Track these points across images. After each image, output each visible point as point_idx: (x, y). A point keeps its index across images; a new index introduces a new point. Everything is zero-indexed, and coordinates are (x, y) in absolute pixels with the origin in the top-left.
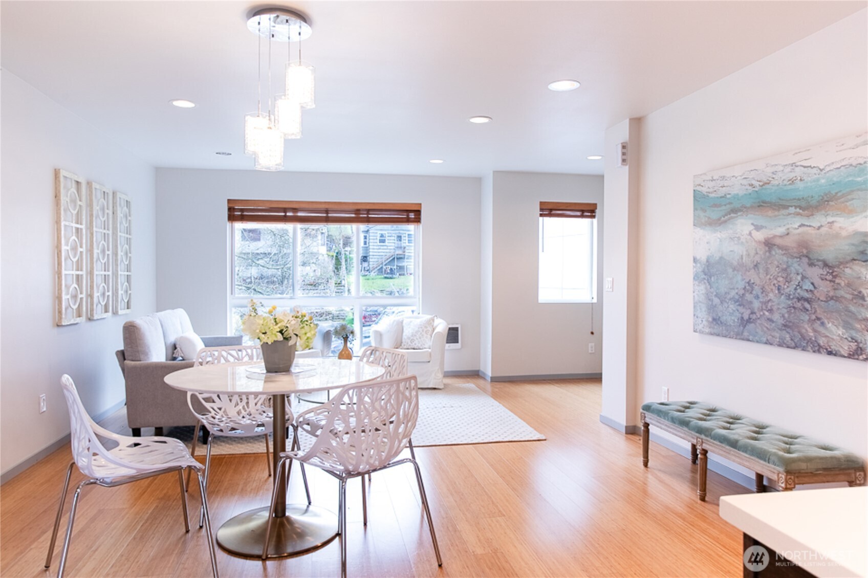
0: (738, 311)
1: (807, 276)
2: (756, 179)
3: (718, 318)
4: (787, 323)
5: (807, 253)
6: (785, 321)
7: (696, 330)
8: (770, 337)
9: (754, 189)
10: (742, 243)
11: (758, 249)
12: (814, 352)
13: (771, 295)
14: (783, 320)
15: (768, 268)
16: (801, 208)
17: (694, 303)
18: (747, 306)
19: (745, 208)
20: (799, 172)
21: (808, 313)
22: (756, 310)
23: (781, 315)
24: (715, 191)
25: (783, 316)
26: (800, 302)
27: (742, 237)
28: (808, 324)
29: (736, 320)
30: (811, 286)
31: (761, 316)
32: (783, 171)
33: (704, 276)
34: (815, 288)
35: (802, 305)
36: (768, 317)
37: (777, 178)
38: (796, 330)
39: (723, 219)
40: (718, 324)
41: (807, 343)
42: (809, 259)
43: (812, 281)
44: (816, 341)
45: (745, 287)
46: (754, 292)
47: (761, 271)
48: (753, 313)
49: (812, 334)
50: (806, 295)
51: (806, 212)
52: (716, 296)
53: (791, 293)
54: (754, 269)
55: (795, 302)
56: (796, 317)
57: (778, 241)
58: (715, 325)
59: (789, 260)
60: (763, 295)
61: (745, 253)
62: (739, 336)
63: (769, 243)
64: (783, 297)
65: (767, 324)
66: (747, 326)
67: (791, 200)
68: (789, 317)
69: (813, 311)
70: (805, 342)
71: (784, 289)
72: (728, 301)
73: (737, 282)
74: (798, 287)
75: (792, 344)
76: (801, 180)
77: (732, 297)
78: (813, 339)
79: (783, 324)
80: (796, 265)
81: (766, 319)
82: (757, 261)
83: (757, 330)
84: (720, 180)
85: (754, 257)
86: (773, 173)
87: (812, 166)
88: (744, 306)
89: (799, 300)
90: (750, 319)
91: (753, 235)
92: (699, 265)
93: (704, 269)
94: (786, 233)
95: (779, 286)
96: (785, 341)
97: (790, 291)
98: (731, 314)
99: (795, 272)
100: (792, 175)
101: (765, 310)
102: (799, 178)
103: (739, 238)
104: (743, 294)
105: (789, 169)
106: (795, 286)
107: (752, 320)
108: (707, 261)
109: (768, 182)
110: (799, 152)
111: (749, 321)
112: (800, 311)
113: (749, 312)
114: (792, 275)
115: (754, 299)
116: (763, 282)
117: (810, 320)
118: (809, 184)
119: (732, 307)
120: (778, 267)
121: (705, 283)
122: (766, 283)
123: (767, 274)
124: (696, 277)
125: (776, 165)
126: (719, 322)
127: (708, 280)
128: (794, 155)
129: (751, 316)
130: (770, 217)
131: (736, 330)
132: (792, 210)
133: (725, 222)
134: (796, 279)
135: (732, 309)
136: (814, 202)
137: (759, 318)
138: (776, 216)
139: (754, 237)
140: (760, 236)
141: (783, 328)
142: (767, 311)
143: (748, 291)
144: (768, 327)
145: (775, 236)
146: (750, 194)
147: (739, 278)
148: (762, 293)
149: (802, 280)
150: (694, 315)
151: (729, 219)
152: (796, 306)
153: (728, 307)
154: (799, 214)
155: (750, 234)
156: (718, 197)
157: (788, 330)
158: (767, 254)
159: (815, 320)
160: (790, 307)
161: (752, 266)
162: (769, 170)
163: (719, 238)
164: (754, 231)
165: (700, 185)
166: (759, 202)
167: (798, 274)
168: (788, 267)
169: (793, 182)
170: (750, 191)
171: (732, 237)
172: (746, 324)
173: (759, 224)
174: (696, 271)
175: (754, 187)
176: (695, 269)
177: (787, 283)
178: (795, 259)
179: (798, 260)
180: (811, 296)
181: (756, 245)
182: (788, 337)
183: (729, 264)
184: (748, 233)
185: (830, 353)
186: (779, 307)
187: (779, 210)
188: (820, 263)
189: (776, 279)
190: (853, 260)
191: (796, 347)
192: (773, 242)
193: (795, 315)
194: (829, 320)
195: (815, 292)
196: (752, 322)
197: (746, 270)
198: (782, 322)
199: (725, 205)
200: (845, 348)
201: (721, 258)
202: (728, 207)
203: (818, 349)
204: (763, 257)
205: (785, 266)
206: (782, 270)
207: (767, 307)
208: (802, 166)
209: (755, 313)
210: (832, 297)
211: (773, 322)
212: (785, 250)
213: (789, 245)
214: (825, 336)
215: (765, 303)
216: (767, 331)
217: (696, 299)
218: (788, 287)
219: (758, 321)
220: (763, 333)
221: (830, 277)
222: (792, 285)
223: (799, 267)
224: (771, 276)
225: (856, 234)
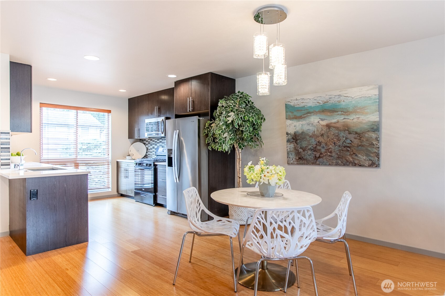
0: (313, 153)
1: (348, 138)
2: (321, 100)
3: (302, 157)
4: (339, 156)
6: (338, 156)
7: (289, 163)
8: (331, 163)
9: (320, 104)
10: (314, 126)
11: (323, 128)
12: (353, 166)
13: (331, 146)
15: (328, 135)
16: (344, 112)
17: (288, 152)
18: (318, 151)
19: (316, 112)
20: (342, 98)
21: (349, 152)
22: (323, 153)
23: (336, 154)
24: (298, 104)
25: (337, 154)
26: (345, 148)
27: (314, 124)
28: (349, 156)
29: (312, 158)
30: (350, 141)
31: (325, 155)
32: (334, 97)
33: (293, 140)
34: (352, 142)
35: (346, 149)
37: (331, 100)
38: (344, 159)
39: (303, 116)
40: (302, 160)
41: (349, 163)
42: (349, 131)
43: (350, 140)
44: (354, 162)
45: (317, 144)
46: (322, 145)
47: (325, 137)
48: (321, 154)
49: (351, 160)
50: (348, 145)
51: (346, 114)
52: (300, 148)
53: (341, 145)
54: (321, 136)
55: (343, 148)
57: (333, 125)
58: (300, 160)
59: (339, 132)
61: (316, 130)
62: (314, 164)
63: (328, 126)
64: (336, 146)
65: (329, 158)
67: (339, 109)
68: (340, 154)
69: (352, 151)
71: (337, 143)
72: (307, 150)
73: (312, 142)
74: (344, 142)
75: (342, 164)
76: (343, 101)
77: (309, 148)
78: (352, 161)
79: (337, 157)
80: (342, 134)
81: (328, 156)
82: (323, 133)
83: (324, 161)
84: (301, 100)
85: (321, 131)
86: (330, 98)
87: (349, 96)
88: (316, 151)
89: (344, 147)
90: (320, 156)
91: (320, 123)
92: (289, 136)
93: (293, 137)
94: (337, 121)
95: (334, 142)
96: (339, 164)
97: (340, 144)
98: (309, 155)
99: (342, 136)
100: (339, 100)
101: (328, 152)
102: (342, 101)
104: (316, 147)
105: (338, 97)
106: (342, 142)
108: (295, 134)
109: (327, 102)
110: (342, 91)
111: (319, 157)
112: (345, 151)
113: (319, 154)
114: (341, 138)
115: (321, 148)
116: (326, 141)
117: (350, 155)
118: (347, 103)
119: (310, 152)
120: (334, 135)
121: (294, 143)
122: (328, 141)
123: (328, 138)
124: (288, 141)
125: (331, 95)
126: (303, 159)
127: (295, 142)
128: (340, 92)
129: (320, 155)
130: (329, 115)
131: (312, 162)
132: (339, 113)
133: (304, 117)
134: (343, 139)
135: (310, 153)
136: (350, 110)
137: (325, 156)
138: (332, 115)
140: (324, 123)
141: (337, 158)
142: (329, 153)
143: (318, 145)
144: (330, 159)
145: (331, 123)
146: (318, 106)
147: (313, 140)
148: (326, 146)
149: (346, 139)
150: (288, 157)
151: (307, 116)
152: (343, 150)
153: (307, 152)
154: (343, 114)
155: (318, 122)
156: (300, 107)
157: (340, 159)
158: (328, 130)
159: (353, 154)
160: (340, 150)
161: (320, 135)
162: (327, 97)
163: (301, 124)
164: (321, 121)
165: (289, 102)
166: (323, 110)
167: (344, 137)
168: (339, 135)
169: (339, 102)
170: (318, 105)
171: (309, 124)
172: (318, 158)
173: (323, 118)
174: (288, 138)
175: (320, 103)
176: (287, 138)
177: (338, 141)
178: (342, 132)
179: (344, 132)
180: (350, 145)
181: (322, 127)
182: (340, 162)
183: (308, 135)
184: (317, 122)
185: (361, 166)
186: (335, 150)
187: (333, 113)
188: (354, 133)
189: (333, 140)
190: (369, 131)
191: (344, 165)
192: (330, 125)
193: (343, 153)
194: (359, 154)
195: (352, 144)
196: (321, 158)
197: (317, 137)
198: (337, 156)
199: (304, 110)
200: (367, 163)
201: (303, 132)
202: (306, 111)
203: (354, 165)
204: (326, 131)
205: (337, 134)
206: (336, 136)
207: (328, 151)
208: (344, 96)
209: (323, 154)
210: (360, 146)
211: (332, 156)
212: (337, 128)
213: (339, 126)
214: (358, 160)
215: (328, 149)
216: (329, 160)
217: (289, 150)
218: (339, 142)
219: (325, 157)
220: (327, 162)
221: (359, 138)
222: (341, 142)
223: (344, 135)
224: (330, 138)
225: (369, 121)
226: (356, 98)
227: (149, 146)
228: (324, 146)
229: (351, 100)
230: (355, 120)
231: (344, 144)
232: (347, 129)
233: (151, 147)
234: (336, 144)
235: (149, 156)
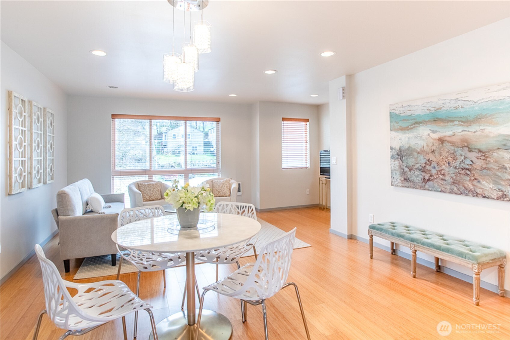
0: (421, 175)
1: (468, 157)
2: (432, 107)
3: (407, 178)
4: (455, 181)
5: (467, 145)
6: (453, 180)
7: (393, 184)
8: (444, 189)
9: (431, 112)
10: (423, 140)
11: (434, 143)
12: (474, 196)
13: (444, 167)
14: (452, 180)
15: (441, 153)
16: (462, 122)
17: (391, 171)
18: (427, 173)
19: (425, 121)
20: (460, 103)
21: (469, 176)
23: (451, 177)
24: (405, 113)
25: (452, 177)
27: (423, 137)
28: (469, 182)
29: (420, 180)
30: (471, 162)
31: (437, 177)
32: (450, 102)
33: (398, 157)
34: (473, 163)
35: (465, 172)
36: (442, 178)
37: (446, 106)
38: (461, 185)
39: (410, 127)
41: (469, 192)
42: (469, 148)
43: (471, 159)
44: (475, 191)
45: (426, 162)
46: (432, 165)
47: (436, 154)
48: (431, 176)
49: (472, 187)
50: (467, 167)
51: (466, 124)
52: (406, 167)
53: (457, 165)
54: (432, 153)
55: (460, 170)
56: (461, 178)
57: (448, 139)
58: (406, 182)
59: (455, 148)
60: (438, 167)
61: (425, 145)
62: (422, 188)
63: (441, 140)
64: (451, 168)
66: (427, 183)
67: (455, 117)
68: (456, 178)
69: (472, 175)
70: (468, 191)
71: (452, 163)
72: (414, 170)
73: (420, 160)
74: (462, 163)
75: (458, 192)
76: (462, 107)
77: (417, 167)
78: (473, 189)
79: (452, 182)
80: (460, 151)
81: (441, 179)
82: (434, 149)
83: (435, 185)
84: (408, 107)
85: (432, 147)
86: (443, 104)
87: (469, 100)
88: (425, 172)
89: (462, 169)
90: (429, 179)
91: (430, 135)
92: (394, 151)
93: (398, 153)
94: (453, 135)
95: (449, 162)
96: (454, 191)
97: (456, 165)
98: (417, 177)
99: (459, 155)
100: (456, 105)
101: (439, 174)
102: (461, 106)
103: (421, 137)
104: (425, 166)
105: (454, 101)
106: (460, 162)
107: (431, 180)
108: (400, 149)
109: (440, 108)
110: (460, 93)
111: (429, 180)
112: (463, 175)
113: (429, 175)
114: (457, 157)
115: (432, 168)
116: (438, 160)
117: (470, 180)
118: (467, 109)
119: (417, 172)
120: (448, 152)
121: (398, 160)
122: (440, 160)
123: (441, 156)
124: (392, 157)
125: (445, 100)
126: (408, 181)
127: (400, 159)
128: (457, 94)
129: (430, 178)
130: (442, 126)
131: (420, 185)
132: (456, 123)
133: (412, 129)
134: (460, 158)
135: (418, 174)
136: (471, 119)
138: (446, 126)
139: (432, 137)
140: (436, 136)
141: (452, 184)
142: (441, 175)
143: (428, 164)
144: (442, 183)
145: (445, 136)
147: (422, 157)
148: (438, 166)
149: (464, 159)
150: (392, 177)
151: (414, 127)
152: (461, 173)
153: (414, 173)
154: (461, 125)
155: (429, 135)
156: (406, 116)
157: (456, 185)
158: (441, 145)
159: (474, 180)
160: (457, 173)
161: (431, 151)
162: (441, 102)
163: (408, 137)
164: (431, 133)
165: (394, 109)
166: (434, 119)
167: (461, 156)
168: (455, 152)
169: (457, 108)
170: (428, 113)
171: (417, 137)
172: (427, 181)
173: (435, 130)
174: (392, 154)
175: (431, 111)
176: (391, 153)
177: (454, 160)
178: (460, 148)
179: (462, 148)
180: (471, 167)
181: (433, 141)
182: (455, 189)
183: (416, 151)
184: (427, 134)
185: (484, 197)
186: (449, 173)
187: (448, 122)
188: (476, 150)
189: (447, 158)
190: (499, 149)
191: (461, 194)
192: (444, 139)
193: (460, 177)
194: (483, 180)
195: (474, 165)
196: (431, 181)
197: (427, 154)
199: (411, 120)
200: (494, 194)
201: (410, 147)
202: (414, 121)
203: (476, 195)
204: (437, 147)
205: (452, 152)
206: (451, 154)
207: (441, 173)
208: (463, 100)
209: (433, 176)
210: (485, 169)
211: (445, 181)
212: (453, 143)
213: (455, 141)
214: (481, 188)
216: (441, 185)
217: (393, 168)
218: (455, 162)
219: (435, 180)
220: (438, 187)
221: (483, 158)
222: (458, 161)
223: (462, 152)
224: (443, 157)
225: (500, 135)
226: (480, 102)
228: (436, 166)
229: (473, 105)
230: (478, 133)
231: (462, 164)
234: (451, 165)
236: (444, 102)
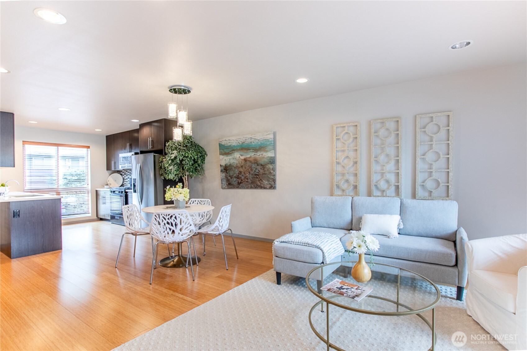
0: (237, 180)
2: (240, 141)
7: (223, 188)
8: (248, 187)
10: (237, 160)
11: (242, 162)
13: (247, 175)
19: (237, 149)
20: (253, 140)
22: (243, 179)
23: (251, 180)
24: (227, 144)
32: (248, 139)
33: (224, 170)
34: (259, 171)
37: (246, 141)
38: (255, 183)
41: (258, 187)
42: (257, 164)
44: (261, 186)
45: (239, 173)
46: (242, 174)
47: (243, 168)
49: (259, 184)
50: (257, 174)
51: (255, 151)
52: (229, 176)
54: (241, 167)
57: (248, 159)
58: (229, 185)
61: (238, 163)
62: (238, 188)
63: (245, 160)
64: (251, 175)
67: (251, 148)
69: (259, 178)
72: (233, 178)
73: (236, 172)
81: (246, 181)
82: (242, 165)
83: (244, 185)
84: (228, 141)
87: (256, 139)
89: (255, 175)
92: (222, 167)
93: (224, 168)
94: (250, 157)
98: (235, 182)
100: (251, 141)
102: (253, 142)
103: (236, 158)
104: (238, 175)
105: (250, 139)
108: (225, 166)
109: (244, 142)
110: (253, 135)
111: (241, 183)
112: (256, 178)
113: (240, 180)
115: (242, 176)
116: (244, 171)
117: (258, 180)
119: (235, 179)
120: (249, 166)
121: (225, 173)
123: (245, 168)
124: (221, 171)
126: (231, 184)
128: (251, 135)
130: (245, 152)
131: (237, 186)
132: (251, 150)
133: (231, 153)
136: (257, 148)
137: (244, 182)
138: (247, 152)
140: (242, 158)
142: (246, 179)
144: (247, 184)
145: (247, 158)
147: (237, 170)
148: (244, 174)
149: (256, 169)
150: (222, 183)
151: (232, 153)
154: (253, 152)
155: (239, 157)
156: (228, 146)
157: (253, 184)
158: (245, 163)
159: (260, 180)
160: (253, 177)
162: (244, 139)
163: (229, 158)
164: (241, 156)
165: (221, 142)
166: (242, 148)
167: (254, 168)
168: (251, 166)
169: (251, 143)
170: (239, 145)
171: (233, 158)
173: (242, 154)
175: (240, 143)
176: (221, 169)
178: (253, 164)
181: (241, 160)
182: (253, 186)
183: (233, 166)
185: (264, 188)
186: (250, 178)
187: (248, 150)
188: (260, 165)
189: (248, 170)
190: (268, 164)
191: (256, 188)
193: (254, 179)
194: (264, 179)
197: (239, 168)
198: (251, 182)
199: (231, 148)
200: (268, 186)
201: (230, 165)
202: (232, 149)
203: (261, 188)
210: (264, 174)
211: (248, 182)
212: (250, 161)
214: (263, 184)
215: (246, 177)
217: (222, 178)
218: (252, 172)
221: (263, 168)
223: (254, 166)
225: (268, 157)
226: (260, 140)
227: (125, 177)
229: (257, 142)
230: (260, 156)
231: (255, 172)
232: (256, 162)
233: (127, 177)
234: (250, 173)
235: (125, 185)
236: (245, 139)
